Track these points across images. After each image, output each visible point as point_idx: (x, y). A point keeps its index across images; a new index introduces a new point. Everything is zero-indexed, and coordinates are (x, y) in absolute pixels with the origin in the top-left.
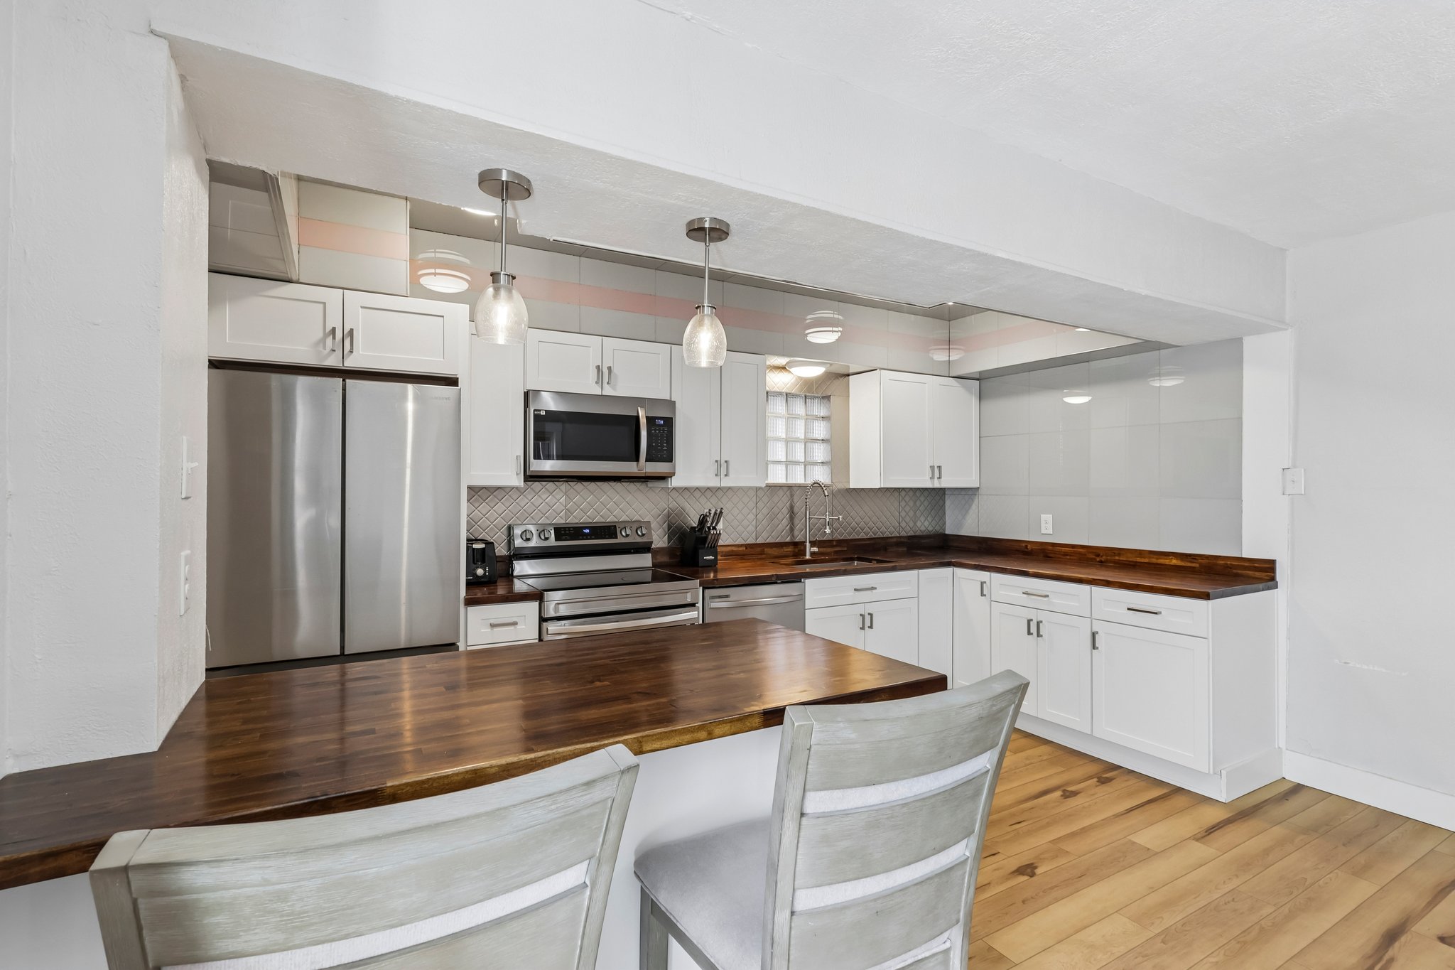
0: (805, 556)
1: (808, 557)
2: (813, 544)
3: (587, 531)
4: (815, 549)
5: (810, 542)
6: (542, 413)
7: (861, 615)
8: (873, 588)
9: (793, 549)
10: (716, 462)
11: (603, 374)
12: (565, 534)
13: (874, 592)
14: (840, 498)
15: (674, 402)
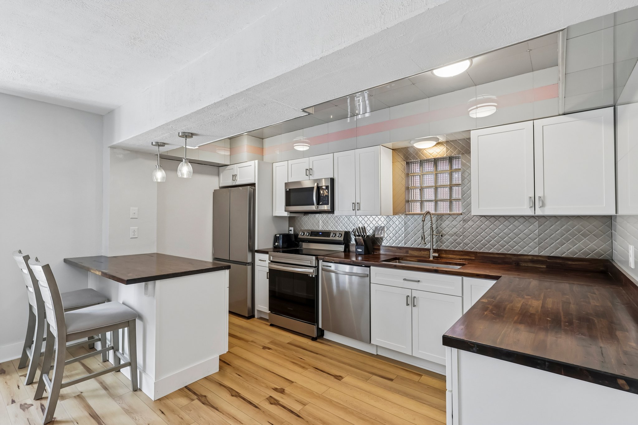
0: (430, 258)
1: (431, 259)
2: (435, 251)
3: (321, 233)
4: (436, 255)
5: (433, 249)
6: (288, 190)
7: (408, 296)
8: (419, 281)
9: (423, 253)
10: (353, 203)
11: (309, 171)
12: (314, 234)
13: (420, 283)
14: (470, 223)
15: (334, 178)
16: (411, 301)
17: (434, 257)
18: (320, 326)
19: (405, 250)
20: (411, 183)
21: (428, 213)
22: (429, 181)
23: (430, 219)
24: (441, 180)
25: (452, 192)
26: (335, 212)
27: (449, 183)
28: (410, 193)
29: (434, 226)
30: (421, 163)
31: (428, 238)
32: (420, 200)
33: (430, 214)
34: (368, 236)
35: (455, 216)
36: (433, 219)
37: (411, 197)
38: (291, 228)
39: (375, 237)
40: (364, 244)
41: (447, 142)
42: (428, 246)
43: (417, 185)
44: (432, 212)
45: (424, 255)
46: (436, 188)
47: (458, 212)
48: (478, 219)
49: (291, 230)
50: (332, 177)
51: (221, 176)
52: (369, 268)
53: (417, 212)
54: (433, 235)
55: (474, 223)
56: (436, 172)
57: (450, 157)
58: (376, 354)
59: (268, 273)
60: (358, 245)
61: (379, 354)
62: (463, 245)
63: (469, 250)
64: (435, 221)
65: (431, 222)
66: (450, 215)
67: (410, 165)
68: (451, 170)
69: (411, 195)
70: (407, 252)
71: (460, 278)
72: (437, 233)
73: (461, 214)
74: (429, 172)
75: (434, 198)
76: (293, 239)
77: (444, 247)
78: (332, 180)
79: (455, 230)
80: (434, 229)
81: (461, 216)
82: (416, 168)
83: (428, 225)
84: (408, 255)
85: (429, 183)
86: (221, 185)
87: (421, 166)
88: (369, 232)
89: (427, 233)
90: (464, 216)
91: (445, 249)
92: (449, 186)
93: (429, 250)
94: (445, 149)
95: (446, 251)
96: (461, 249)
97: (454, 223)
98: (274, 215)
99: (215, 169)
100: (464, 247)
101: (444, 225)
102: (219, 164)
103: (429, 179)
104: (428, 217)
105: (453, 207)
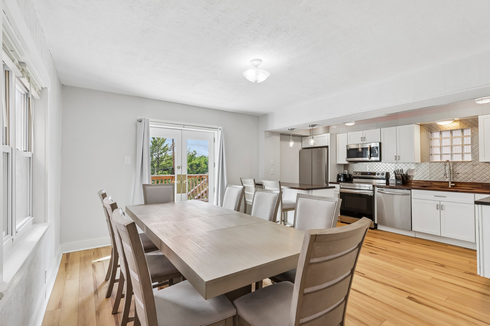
0: (449, 186)
1: (450, 187)
3: (369, 173)
4: (454, 184)
5: (451, 182)
6: (349, 149)
7: (438, 205)
8: (445, 197)
9: (443, 184)
10: (395, 156)
11: (363, 139)
12: (363, 174)
13: (445, 198)
14: (478, 167)
15: (381, 142)
16: (440, 207)
17: (452, 186)
18: (376, 222)
19: (430, 182)
20: (433, 144)
21: (448, 161)
22: (446, 142)
23: (449, 165)
24: (455, 141)
25: (464, 149)
26: (382, 161)
27: (461, 144)
28: (433, 150)
29: (451, 168)
30: (440, 132)
31: (448, 176)
32: (440, 154)
33: (449, 162)
34: (404, 174)
35: (466, 163)
36: (450, 164)
37: (433, 152)
38: (345, 171)
39: (408, 175)
40: (401, 179)
41: (460, 121)
42: (447, 180)
43: (437, 145)
44: (450, 161)
45: (444, 185)
46: (452, 147)
47: (468, 160)
48: (483, 164)
49: (346, 172)
50: (380, 142)
51: (304, 142)
52: (410, 191)
53: (438, 161)
54: (451, 173)
55: (480, 167)
56: (452, 138)
57: (462, 129)
58: (415, 237)
59: (339, 194)
60: (397, 179)
61: (416, 237)
62: (473, 179)
63: (477, 182)
64: (452, 166)
65: (450, 166)
66: (463, 162)
67: (433, 133)
68: (463, 136)
69: (433, 151)
70: (432, 184)
71: (473, 194)
72: (453, 172)
73: (471, 162)
74: (447, 137)
75: (450, 152)
76: (348, 177)
77: (458, 181)
78: (380, 144)
79: (466, 171)
80: (451, 170)
81: (471, 163)
82: (436, 135)
83: (447, 168)
84: (432, 185)
85: (446, 144)
86: (303, 147)
87: (440, 134)
88: (404, 173)
89: (447, 172)
90: (473, 163)
91: (459, 181)
92: (461, 146)
93: (448, 182)
94: (459, 124)
95: (460, 183)
96: (471, 182)
97: (466, 166)
98: (337, 163)
99: (300, 138)
100: (473, 180)
101: (458, 168)
102: (302, 135)
103: (446, 141)
104: (448, 164)
105: (464, 157)
